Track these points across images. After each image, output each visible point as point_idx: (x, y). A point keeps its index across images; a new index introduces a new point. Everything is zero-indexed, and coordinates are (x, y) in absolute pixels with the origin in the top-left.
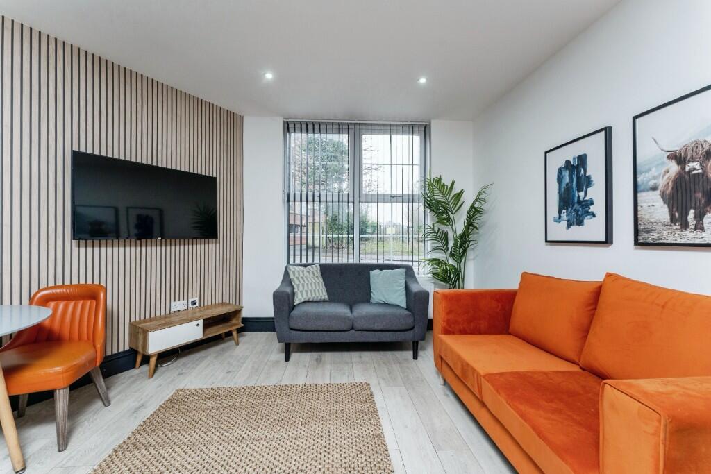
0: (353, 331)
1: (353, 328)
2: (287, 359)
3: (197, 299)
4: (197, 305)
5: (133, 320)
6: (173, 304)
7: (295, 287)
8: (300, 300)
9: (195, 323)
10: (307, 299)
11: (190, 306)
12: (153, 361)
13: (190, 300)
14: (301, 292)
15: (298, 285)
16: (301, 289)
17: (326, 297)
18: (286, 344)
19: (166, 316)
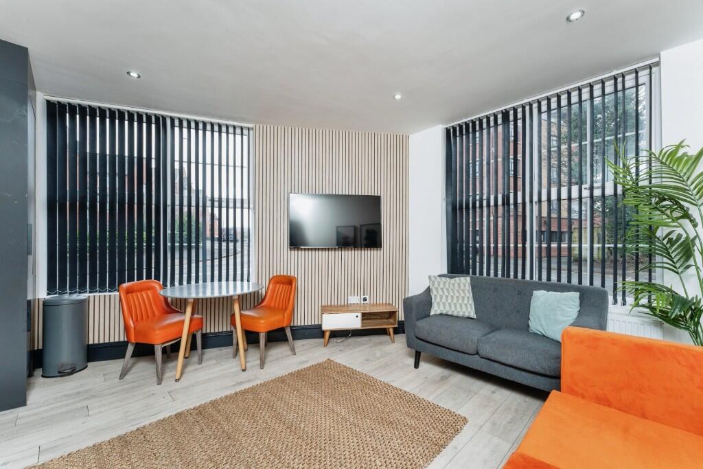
0: (477, 356)
1: (477, 353)
2: (416, 366)
3: (368, 297)
4: (368, 301)
5: (323, 304)
6: (349, 297)
7: (433, 297)
8: (435, 311)
9: (356, 314)
10: (444, 312)
11: (362, 302)
12: (327, 334)
13: (363, 297)
14: (438, 304)
15: (436, 296)
16: (438, 299)
17: (473, 315)
18: (416, 352)
19: (341, 306)
